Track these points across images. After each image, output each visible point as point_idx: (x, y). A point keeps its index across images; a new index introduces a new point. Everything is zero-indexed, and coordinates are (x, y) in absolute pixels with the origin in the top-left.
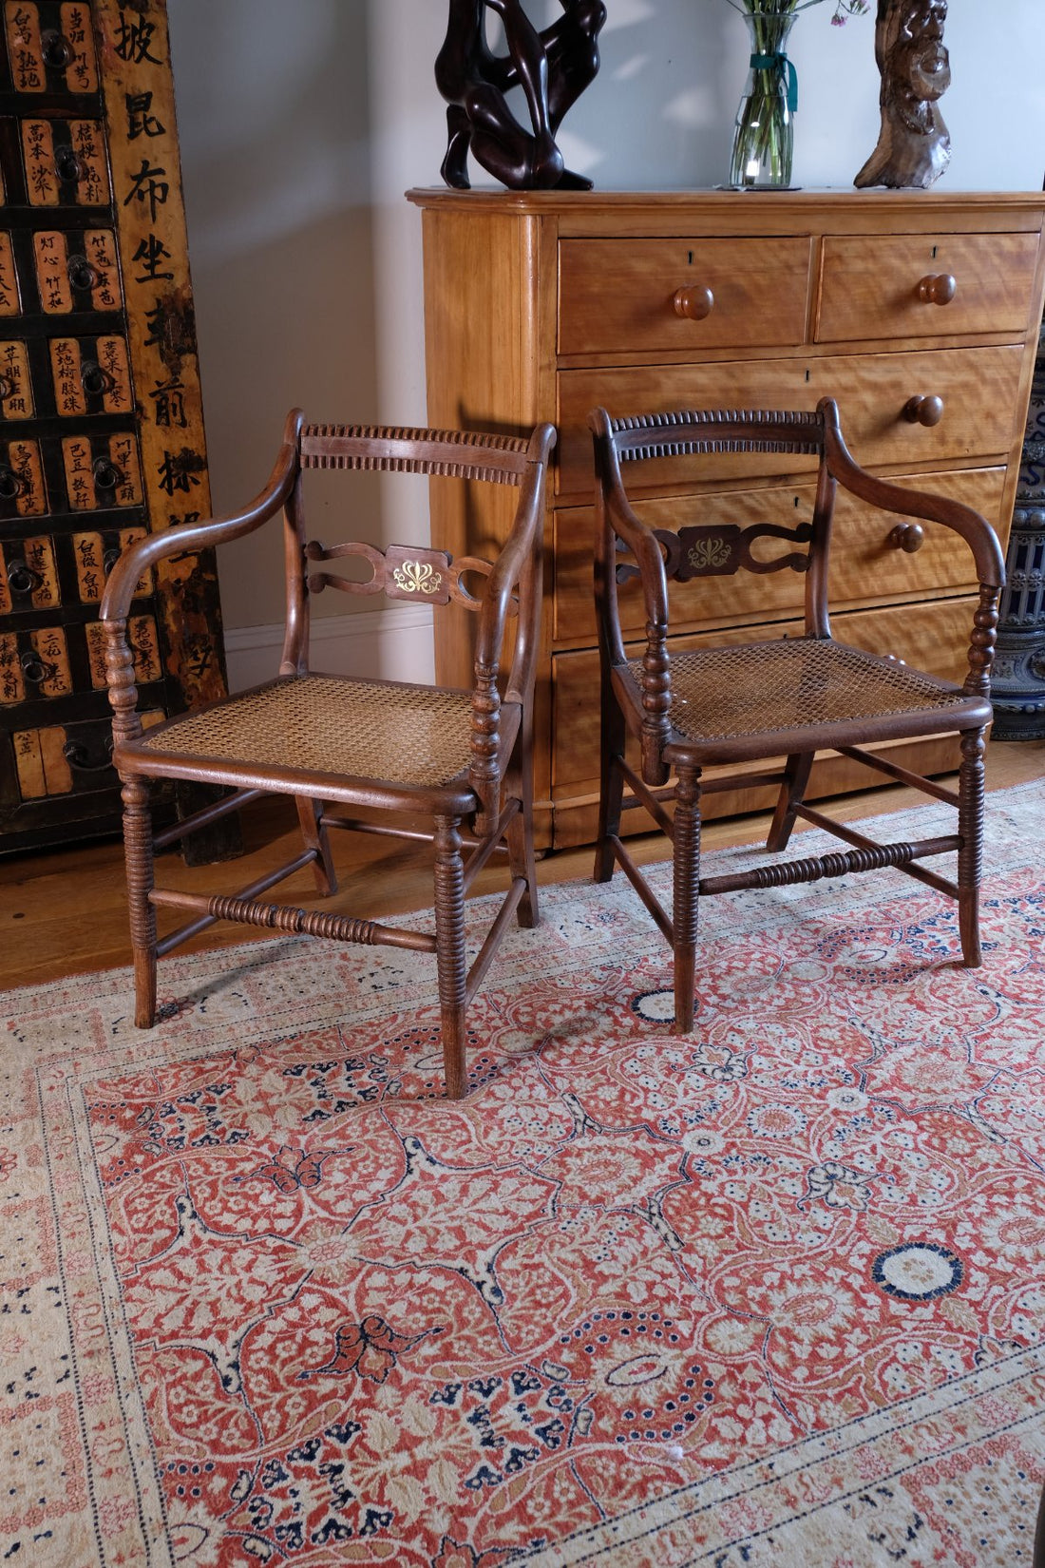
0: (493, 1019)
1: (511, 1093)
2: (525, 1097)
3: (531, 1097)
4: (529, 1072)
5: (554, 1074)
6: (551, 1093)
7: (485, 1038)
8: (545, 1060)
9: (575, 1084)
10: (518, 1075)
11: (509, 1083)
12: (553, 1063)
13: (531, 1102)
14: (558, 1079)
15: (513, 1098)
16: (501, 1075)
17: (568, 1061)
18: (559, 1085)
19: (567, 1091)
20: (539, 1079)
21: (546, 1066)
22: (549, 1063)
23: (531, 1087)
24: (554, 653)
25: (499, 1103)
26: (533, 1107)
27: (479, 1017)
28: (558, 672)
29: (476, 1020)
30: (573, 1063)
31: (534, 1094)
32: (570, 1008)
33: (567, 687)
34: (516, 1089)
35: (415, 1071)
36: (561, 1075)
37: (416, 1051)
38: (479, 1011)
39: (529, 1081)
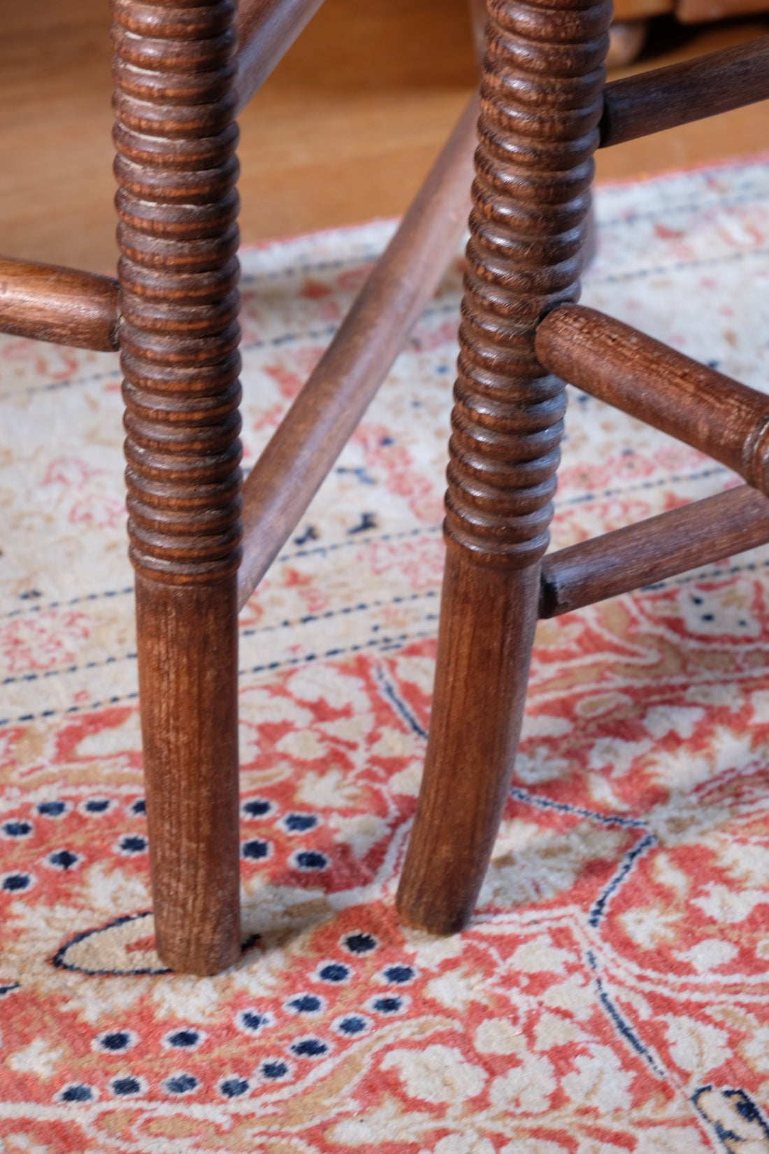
0: (395, 765)
1: (470, 1080)
2: (535, 1101)
3: (557, 1100)
4: (554, 996)
5: (662, 1004)
6: (644, 1088)
7: (361, 847)
8: (625, 946)
9: (751, 1049)
10: (504, 1007)
11: (464, 1042)
12: (660, 960)
13: (562, 1120)
14: (678, 1029)
15: (480, 1103)
16: (433, 1007)
17: (725, 952)
18: (682, 1053)
19: (717, 1078)
20: (596, 1026)
21: (628, 969)
22: (644, 959)
23: (562, 1057)
25: (420, 1124)
26: (567, 1141)
27: (337, 758)
29: (321, 767)
30: (747, 960)
31: (574, 1086)
32: (738, 722)
34: (494, 1066)
35: (51, 982)
36: (696, 1011)
37: (58, 895)
38: (331, 728)
39: (551, 1032)
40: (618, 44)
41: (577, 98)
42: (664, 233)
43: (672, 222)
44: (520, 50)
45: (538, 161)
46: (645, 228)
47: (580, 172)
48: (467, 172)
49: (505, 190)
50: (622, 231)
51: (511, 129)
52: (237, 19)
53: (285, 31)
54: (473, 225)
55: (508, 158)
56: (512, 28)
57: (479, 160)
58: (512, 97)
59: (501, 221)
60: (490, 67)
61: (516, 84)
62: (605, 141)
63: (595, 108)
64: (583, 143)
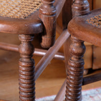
40: (85, 72)
41: (79, 79)
42: (91, 97)
43: (92, 95)
44: (72, 73)
45: (74, 87)
46: (88, 96)
47: (80, 89)
48: (65, 89)
49: (70, 91)
50: (85, 96)
51: (71, 83)
52: (35, 69)
53: (41, 71)
54: (66, 96)
55: (70, 87)
56: (71, 70)
57: (67, 87)
58: (71, 79)
59: (70, 95)
60: (68, 75)
61: (71, 77)
62: (83, 85)
63: (82, 80)
64: (80, 85)
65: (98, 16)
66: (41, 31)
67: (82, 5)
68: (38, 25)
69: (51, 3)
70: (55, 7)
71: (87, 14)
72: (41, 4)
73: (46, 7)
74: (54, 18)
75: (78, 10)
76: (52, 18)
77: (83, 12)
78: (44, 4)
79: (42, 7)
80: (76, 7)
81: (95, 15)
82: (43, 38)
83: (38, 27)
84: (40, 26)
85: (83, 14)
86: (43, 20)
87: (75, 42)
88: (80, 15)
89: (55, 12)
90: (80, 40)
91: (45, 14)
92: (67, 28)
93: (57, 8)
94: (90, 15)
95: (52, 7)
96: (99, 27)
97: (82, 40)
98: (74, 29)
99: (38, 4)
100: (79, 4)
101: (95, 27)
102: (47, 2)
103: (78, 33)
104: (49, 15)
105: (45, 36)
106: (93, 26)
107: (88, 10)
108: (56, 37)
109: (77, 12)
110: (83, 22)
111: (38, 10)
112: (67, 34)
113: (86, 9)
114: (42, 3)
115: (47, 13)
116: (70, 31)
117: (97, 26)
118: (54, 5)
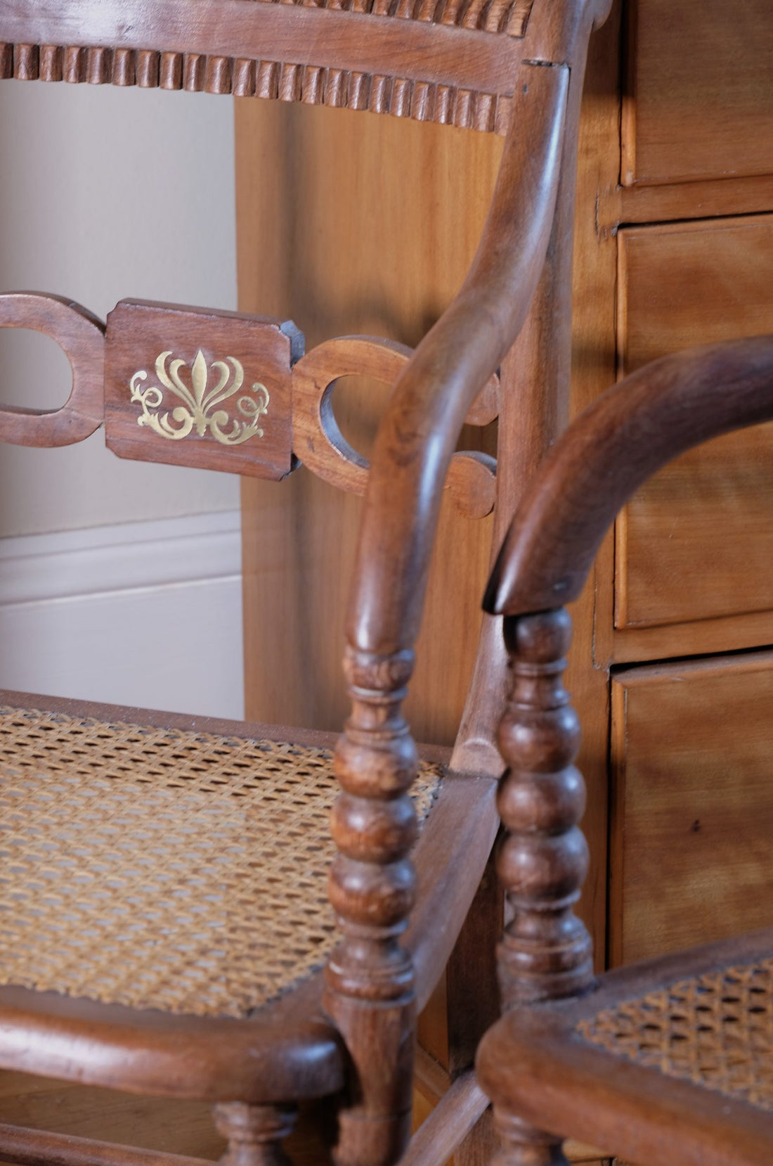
24: (618, 668)
28: (629, 727)
33: (656, 775)
65: (635, 1001)
66: (331, 1083)
67: (552, 943)
68: (318, 1052)
69: (385, 933)
70: (407, 957)
71: (577, 992)
72: (331, 940)
73: (359, 953)
74: (405, 1013)
75: (534, 968)
76: (393, 1016)
77: (556, 985)
78: (352, 940)
79: (338, 956)
80: (523, 958)
81: (622, 995)
82: (347, 1121)
83: (319, 1064)
84: (330, 1059)
85: (558, 992)
86: (344, 1026)
87: (517, 1144)
88: (542, 1000)
89: (411, 984)
90: (545, 1135)
91: (357, 994)
92: (470, 1066)
93: (419, 960)
94: (593, 999)
95: (395, 957)
96: (646, 1062)
97: (557, 1130)
98: (514, 1074)
99: (317, 941)
100: (537, 937)
101: (624, 1064)
102: (366, 931)
103: (531, 1094)
104: (377, 997)
105: (357, 1112)
106: (609, 1056)
107: (585, 972)
108: (414, 1115)
109: (525, 979)
110: (560, 1034)
111: (316, 970)
112: (474, 1099)
113: (574, 965)
114: (337, 936)
115: (366, 987)
116: (489, 1085)
117: (634, 1055)
118: (402, 942)
